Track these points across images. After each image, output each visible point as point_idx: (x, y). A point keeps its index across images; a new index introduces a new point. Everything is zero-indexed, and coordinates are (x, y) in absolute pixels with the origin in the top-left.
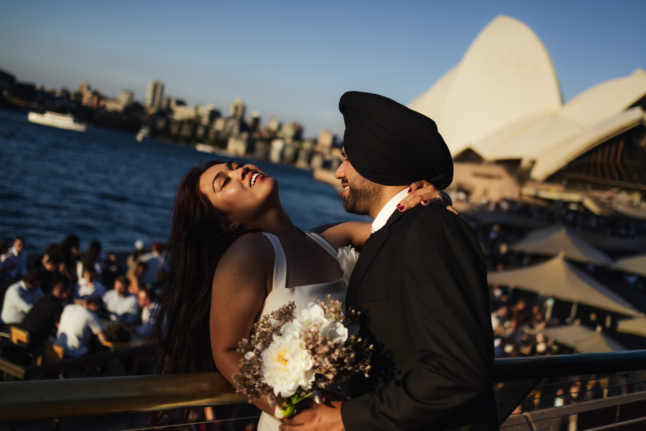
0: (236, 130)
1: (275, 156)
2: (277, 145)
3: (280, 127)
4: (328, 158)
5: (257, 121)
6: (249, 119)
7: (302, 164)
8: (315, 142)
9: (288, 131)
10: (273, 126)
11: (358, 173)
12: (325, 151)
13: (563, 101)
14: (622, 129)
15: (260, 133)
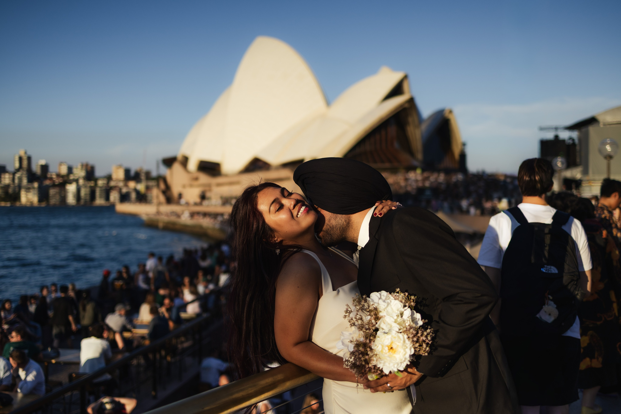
0: (25, 181)
1: (71, 200)
2: (71, 188)
3: (70, 170)
4: (124, 190)
5: (45, 168)
6: (36, 168)
7: (99, 201)
8: (109, 178)
9: (79, 173)
10: (64, 170)
11: (330, 213)
12: (121, 184)
13: (328, 103)
14: (382, 119)
15: (51, 179)
